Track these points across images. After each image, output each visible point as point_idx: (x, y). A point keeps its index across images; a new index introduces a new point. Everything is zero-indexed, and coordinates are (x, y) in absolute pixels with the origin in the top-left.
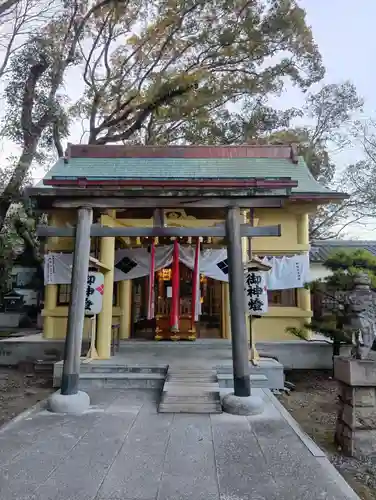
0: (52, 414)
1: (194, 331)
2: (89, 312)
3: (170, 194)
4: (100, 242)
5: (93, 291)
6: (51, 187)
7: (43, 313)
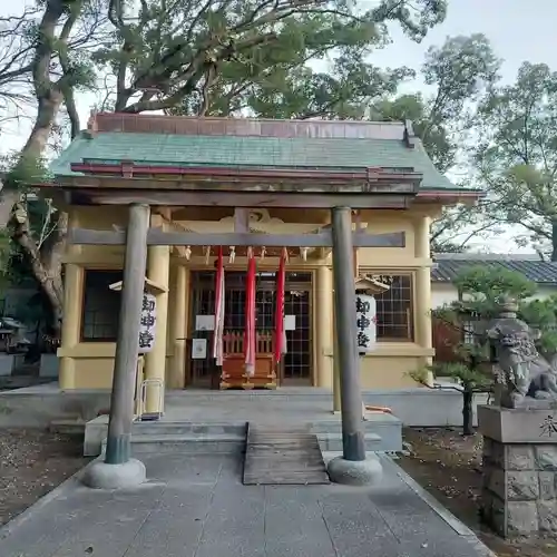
0: (92, 490)
1: (273, 376)
3: (258, 188)
6: (81, 174)
7: (60, 353)
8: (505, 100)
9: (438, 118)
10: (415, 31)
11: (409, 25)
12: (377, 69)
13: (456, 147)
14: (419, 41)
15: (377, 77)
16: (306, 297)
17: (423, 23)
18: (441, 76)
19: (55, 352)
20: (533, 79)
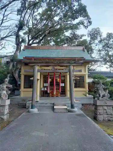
0: (30, 113)
1: (59, 94)
7: (20, 90)
8: (104, 40)
9: (90, 44)
11: (84, 26)
13: (94, 50)
14: (87, 29)
15: (78, 36)
16: (64, 80)
17: (87, 25)
18: (91, 36)
19: (19, 90)
20: (109, 36)
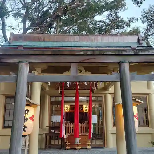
1: (89, 143)
2: (24, 133)
3: (82, 53)
4: (31, 85)
5: (27, 119)
10: (138, 3)
12: (123, 18)
15: (123, 21)
